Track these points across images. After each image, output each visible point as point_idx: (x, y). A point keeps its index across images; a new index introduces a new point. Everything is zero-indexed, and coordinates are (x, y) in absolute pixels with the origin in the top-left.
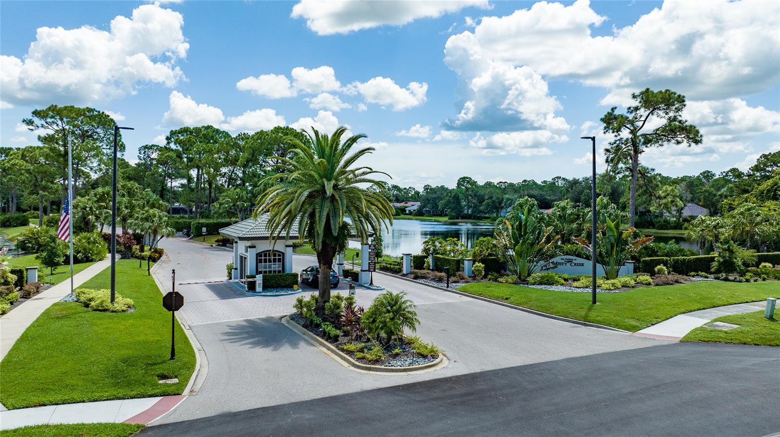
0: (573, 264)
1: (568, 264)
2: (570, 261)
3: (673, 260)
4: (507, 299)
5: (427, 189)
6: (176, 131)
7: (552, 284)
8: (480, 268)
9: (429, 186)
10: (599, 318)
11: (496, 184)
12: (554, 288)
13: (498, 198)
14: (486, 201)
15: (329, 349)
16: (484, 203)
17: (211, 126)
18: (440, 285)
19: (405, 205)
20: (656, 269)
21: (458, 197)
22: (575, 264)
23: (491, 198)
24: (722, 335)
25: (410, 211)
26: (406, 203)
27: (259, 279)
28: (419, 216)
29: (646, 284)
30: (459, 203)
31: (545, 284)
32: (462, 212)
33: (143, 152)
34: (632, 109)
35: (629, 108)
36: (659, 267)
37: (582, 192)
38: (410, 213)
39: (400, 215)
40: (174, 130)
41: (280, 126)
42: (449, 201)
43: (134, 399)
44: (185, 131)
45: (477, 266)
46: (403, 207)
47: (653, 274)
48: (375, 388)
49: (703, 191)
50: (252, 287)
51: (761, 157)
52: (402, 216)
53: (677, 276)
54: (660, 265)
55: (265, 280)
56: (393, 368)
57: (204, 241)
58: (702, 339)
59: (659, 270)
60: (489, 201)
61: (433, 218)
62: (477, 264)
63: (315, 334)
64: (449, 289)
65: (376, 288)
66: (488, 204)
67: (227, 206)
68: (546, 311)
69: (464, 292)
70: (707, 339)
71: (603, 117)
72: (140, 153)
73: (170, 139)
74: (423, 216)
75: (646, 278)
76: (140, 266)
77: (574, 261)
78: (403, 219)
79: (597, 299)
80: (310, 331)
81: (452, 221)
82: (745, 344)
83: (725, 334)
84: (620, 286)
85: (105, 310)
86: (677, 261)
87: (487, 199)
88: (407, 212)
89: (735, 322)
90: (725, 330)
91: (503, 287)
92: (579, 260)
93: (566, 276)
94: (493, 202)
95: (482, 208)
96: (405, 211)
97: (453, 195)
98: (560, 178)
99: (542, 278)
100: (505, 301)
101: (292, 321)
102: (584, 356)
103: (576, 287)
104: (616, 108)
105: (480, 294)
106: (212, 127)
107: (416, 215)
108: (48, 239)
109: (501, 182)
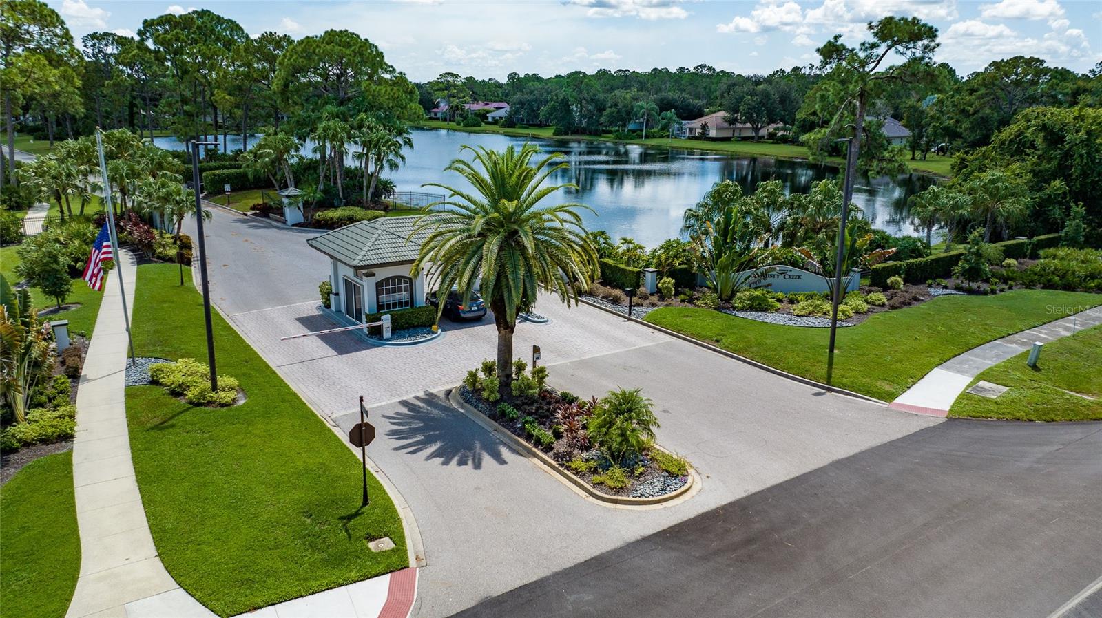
0: (787, 277)
1: (781, 277)
2: (784, 272)
3: (907, 264)
4: (717, 341)
5: (513, 78)
6: (153, 20)
7: (765, 310)
8: (670, 285)
9: (515, 74)
10: (845, 380)
11: (613, 72)
12: (771, 318)
13: (625, 106)
14: (608, 110)
15: (545, 462)
16: (605, 113)
17: (207, 11)
18: (618, 309)
19: (486, 108)
20: (889, 281)
21: (568, 101)
22: (790, 277)
23: (616, 105)
24: (992, 407)
25: (493, 118)
26: (486, 104)
27: (386, 321)
28: (508, 127)
29: (879, 305)
30: (569, 112)
31: (757, 310)
32: (573, 124)
33: (90, 44)
34: (867, 45)
35: (863, 44)
36: (892, 279)
37: (742, 98)
38: (495, 122)
39: (480, 126)
40: (149, 19)
41: (335, 29)
42: (554, 108)
43: (358, 583)
44: (168, 20)
45: (665, 283)
46: (482, 112)
47: (885, 288)
48: (639, 538)
49: (908, 106)
50: (376, 332)
51: (990, 65)
52: (484, 126)
53: (914, 290)
54: (894, 276)
55: (393, 321)
56: (643, 499)
57: (229, 204)
58: (971, 414)
59: (892, 282)
60: (613, 109)
61: (531, 132)
62: (665, 278)
63: (514, 433)
64: (631, 317)
65: (536, 319)
66: (611, 115)
67: (267, 159)
68: (775, 365)
69: (654, 323)
70: (977, 415)
71: (821, 46)
72: (85, 46)
73: (145, 34)
74: (514, 127)
75: (879, 296)
76: (182, 283)
77: (789, 273)
78: (486, 132)
79: (835, 345)
80: (503, 425)
81: (558, 137)
82: (1019, 420)
83: (995, 405)
84: (852, 314)
85: (210, 403)
86: (910, 266)
87: (610, 107)
88: (490, 120)
89: (1001, 382)
90: (994, 397)
91: (704, 316)
92: (795, 271)
93: (780, 295)
94: (619, 112)
95: (602, 120)
96: (487, 118)
97: (560, 98)
98: (705, 66)
99: (752, 299)
100: (716, 344)
101: (466, 404)
102: (851, 456)
103: (797, 315)
104: (840, 36)
105: (679, 330)
106: (210, 12)
107: (504, 126)
108: (47, 259)
109: (620, 70)
